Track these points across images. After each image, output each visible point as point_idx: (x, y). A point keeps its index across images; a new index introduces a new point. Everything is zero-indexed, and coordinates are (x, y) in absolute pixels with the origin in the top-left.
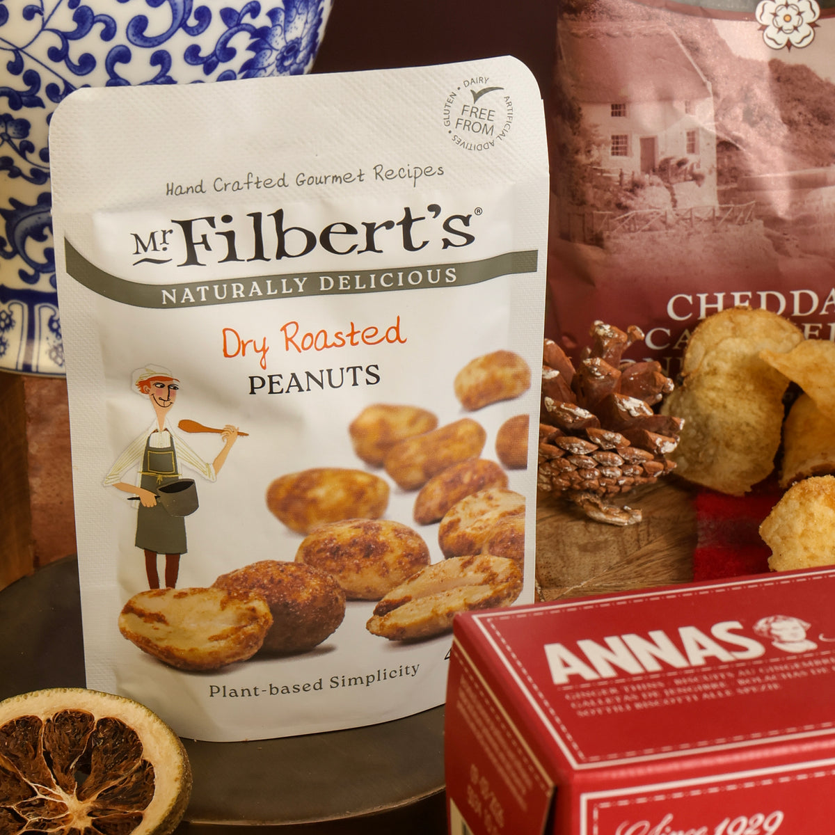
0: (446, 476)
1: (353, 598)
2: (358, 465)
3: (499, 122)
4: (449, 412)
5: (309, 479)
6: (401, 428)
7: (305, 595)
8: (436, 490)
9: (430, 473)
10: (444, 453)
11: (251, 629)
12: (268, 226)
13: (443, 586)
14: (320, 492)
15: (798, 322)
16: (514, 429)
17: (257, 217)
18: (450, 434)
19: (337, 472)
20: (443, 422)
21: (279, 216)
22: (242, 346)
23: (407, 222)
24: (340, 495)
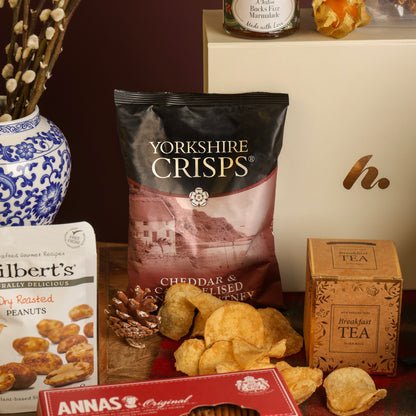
0: (67, 340)
1: (39, 374)
2: (40, 336)
3: (81, 240)
4: (67, 322)
5: (25, 340)
6: (52, 326)
7: (25, 373)
8: (64, 344)
9: (62, 339)
10: (66, 333)
11: (9, 381)
12: (13, 268)
13: (67, 371)
14: (28, 344)
15: (201, 288)
16: (89, 327)
17: (9, 265)
18: (68, 328)
19: (33, 338)
20: (66, 324)
21: (16, 265)
22: (5, 302)
23: (54, 268)
24: (34, 345)
